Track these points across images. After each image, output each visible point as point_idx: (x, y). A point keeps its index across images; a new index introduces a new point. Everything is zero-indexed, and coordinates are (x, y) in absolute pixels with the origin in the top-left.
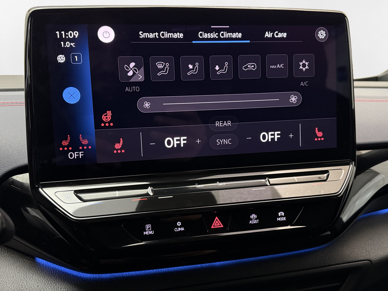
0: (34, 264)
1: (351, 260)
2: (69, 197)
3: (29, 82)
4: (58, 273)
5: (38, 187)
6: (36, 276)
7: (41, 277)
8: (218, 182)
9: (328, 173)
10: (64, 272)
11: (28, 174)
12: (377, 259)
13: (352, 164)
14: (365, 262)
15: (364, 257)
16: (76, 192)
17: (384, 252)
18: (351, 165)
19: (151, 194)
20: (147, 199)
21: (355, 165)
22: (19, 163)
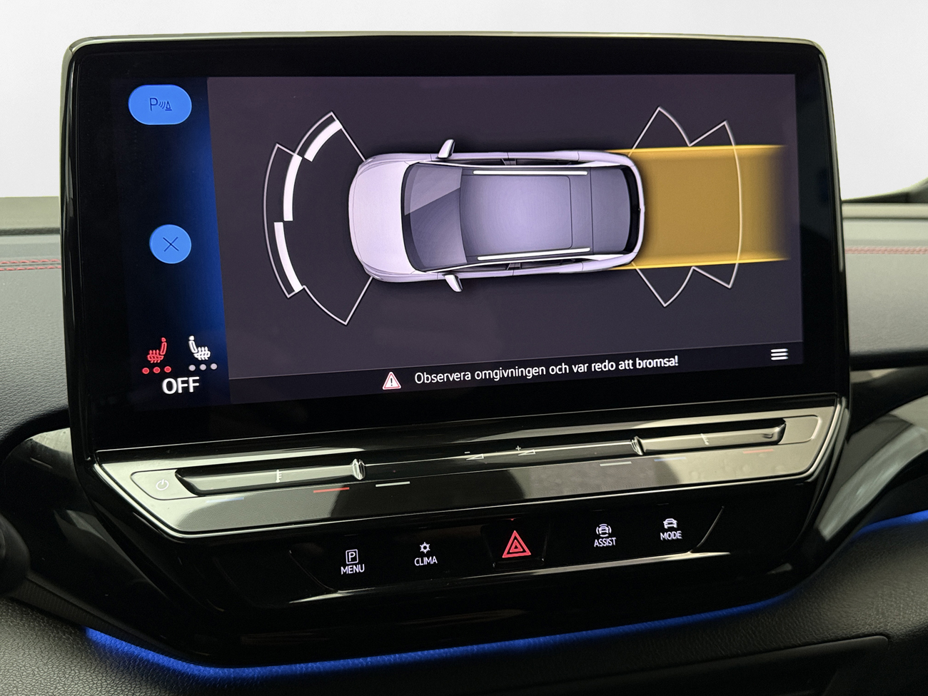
0: (83, 644)
1: (840, 633)
2: (165, 484)
3: (71, 214)
4: (139, 665)
5: (93, 462)
6: (88, 673)
7: (100, 675)
8: (518, 448)
9: (783, 425)
10: (153, 664)
11: (67, 431)
12: (904, 631)
13: (841, 404)
14: (874, 639)
15: (873, 627)
16: (182, 473)
17: (920, 615)
18: (838, 407)
19: (359, 477)
20: (348, 488)
21: (847, 407)
22: (47, 405)
